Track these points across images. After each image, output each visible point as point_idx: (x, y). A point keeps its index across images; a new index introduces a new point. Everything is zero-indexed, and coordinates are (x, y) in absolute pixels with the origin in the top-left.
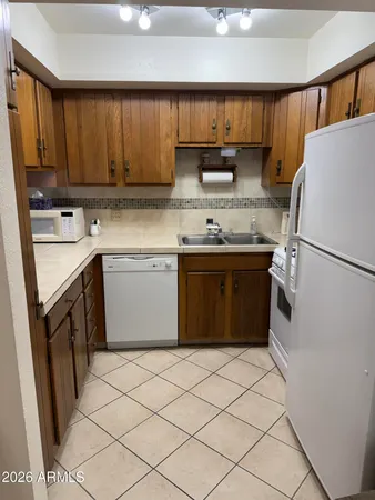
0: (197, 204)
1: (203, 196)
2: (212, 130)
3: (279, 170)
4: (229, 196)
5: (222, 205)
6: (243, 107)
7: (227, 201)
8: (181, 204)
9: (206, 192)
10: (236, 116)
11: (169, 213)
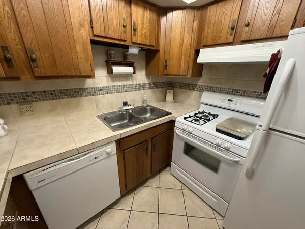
0: (107, 90)
1: (112, 84)
2: (122, 28)
3: (166, 66)
4: (128, 83)
5: (125, 89)
6: (144, 14)
7: (127, 86)
8: (94, 92)
9: (113, 81)
10: (140, 20)
11: (86, 100)
